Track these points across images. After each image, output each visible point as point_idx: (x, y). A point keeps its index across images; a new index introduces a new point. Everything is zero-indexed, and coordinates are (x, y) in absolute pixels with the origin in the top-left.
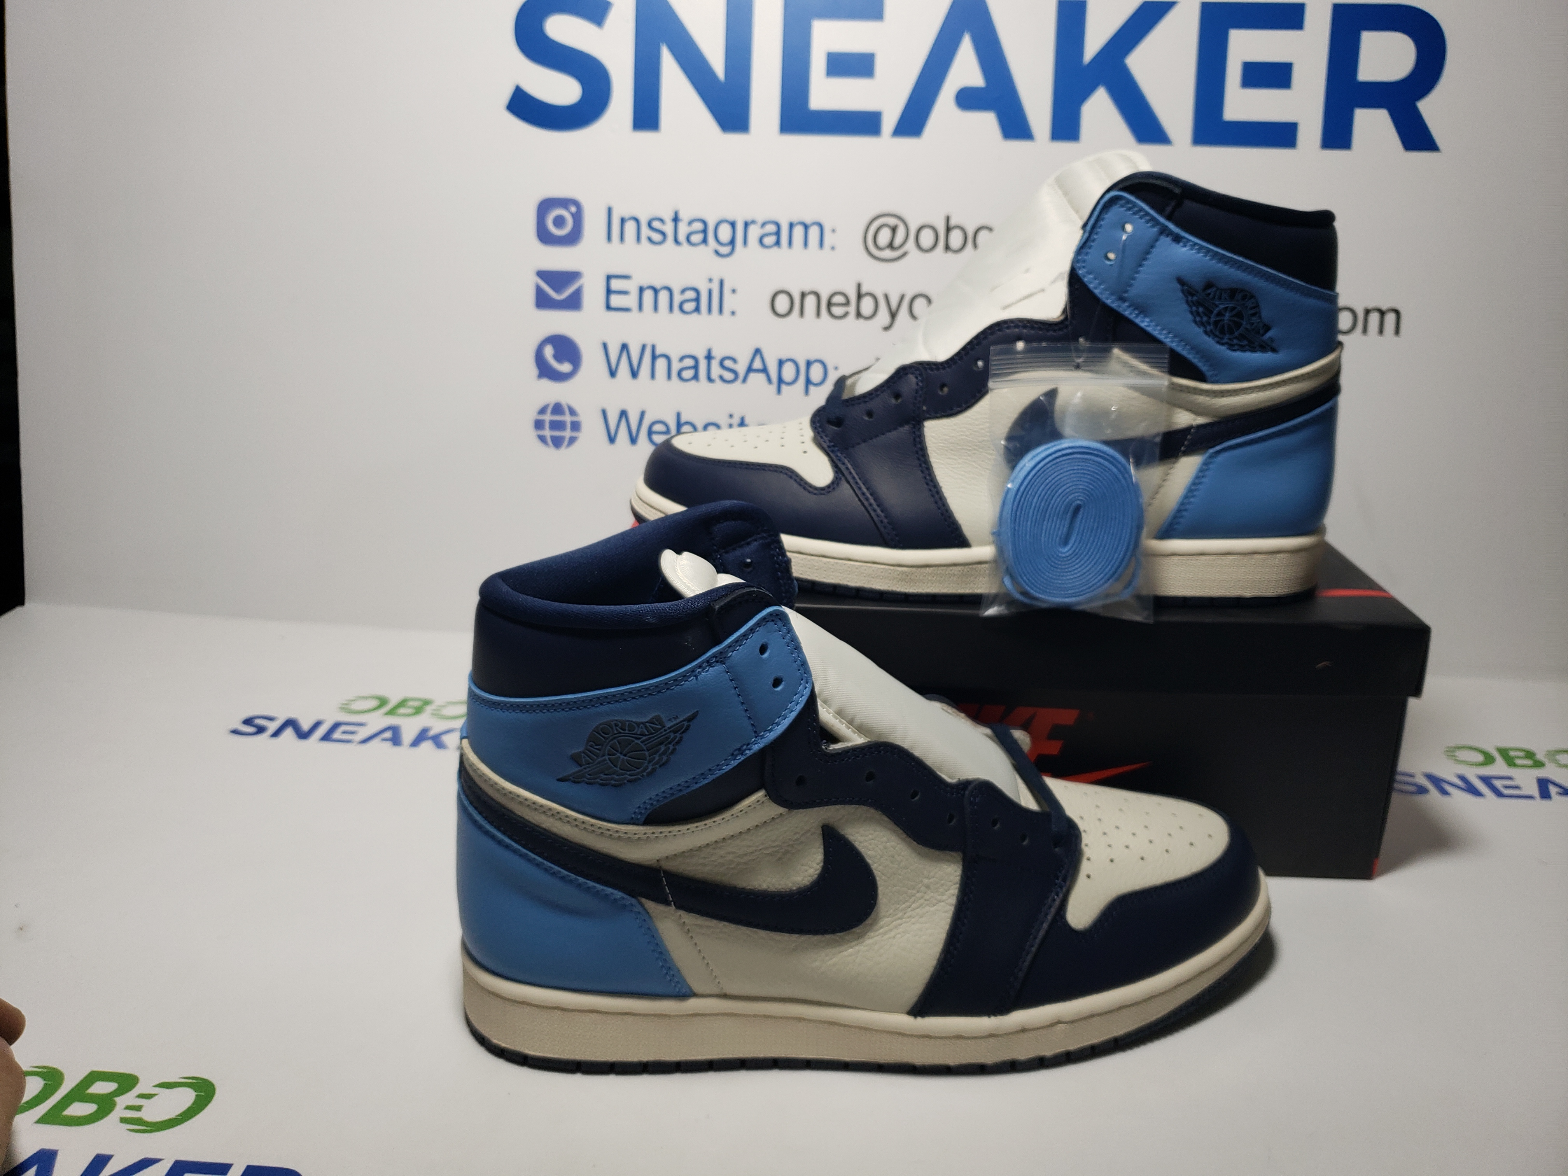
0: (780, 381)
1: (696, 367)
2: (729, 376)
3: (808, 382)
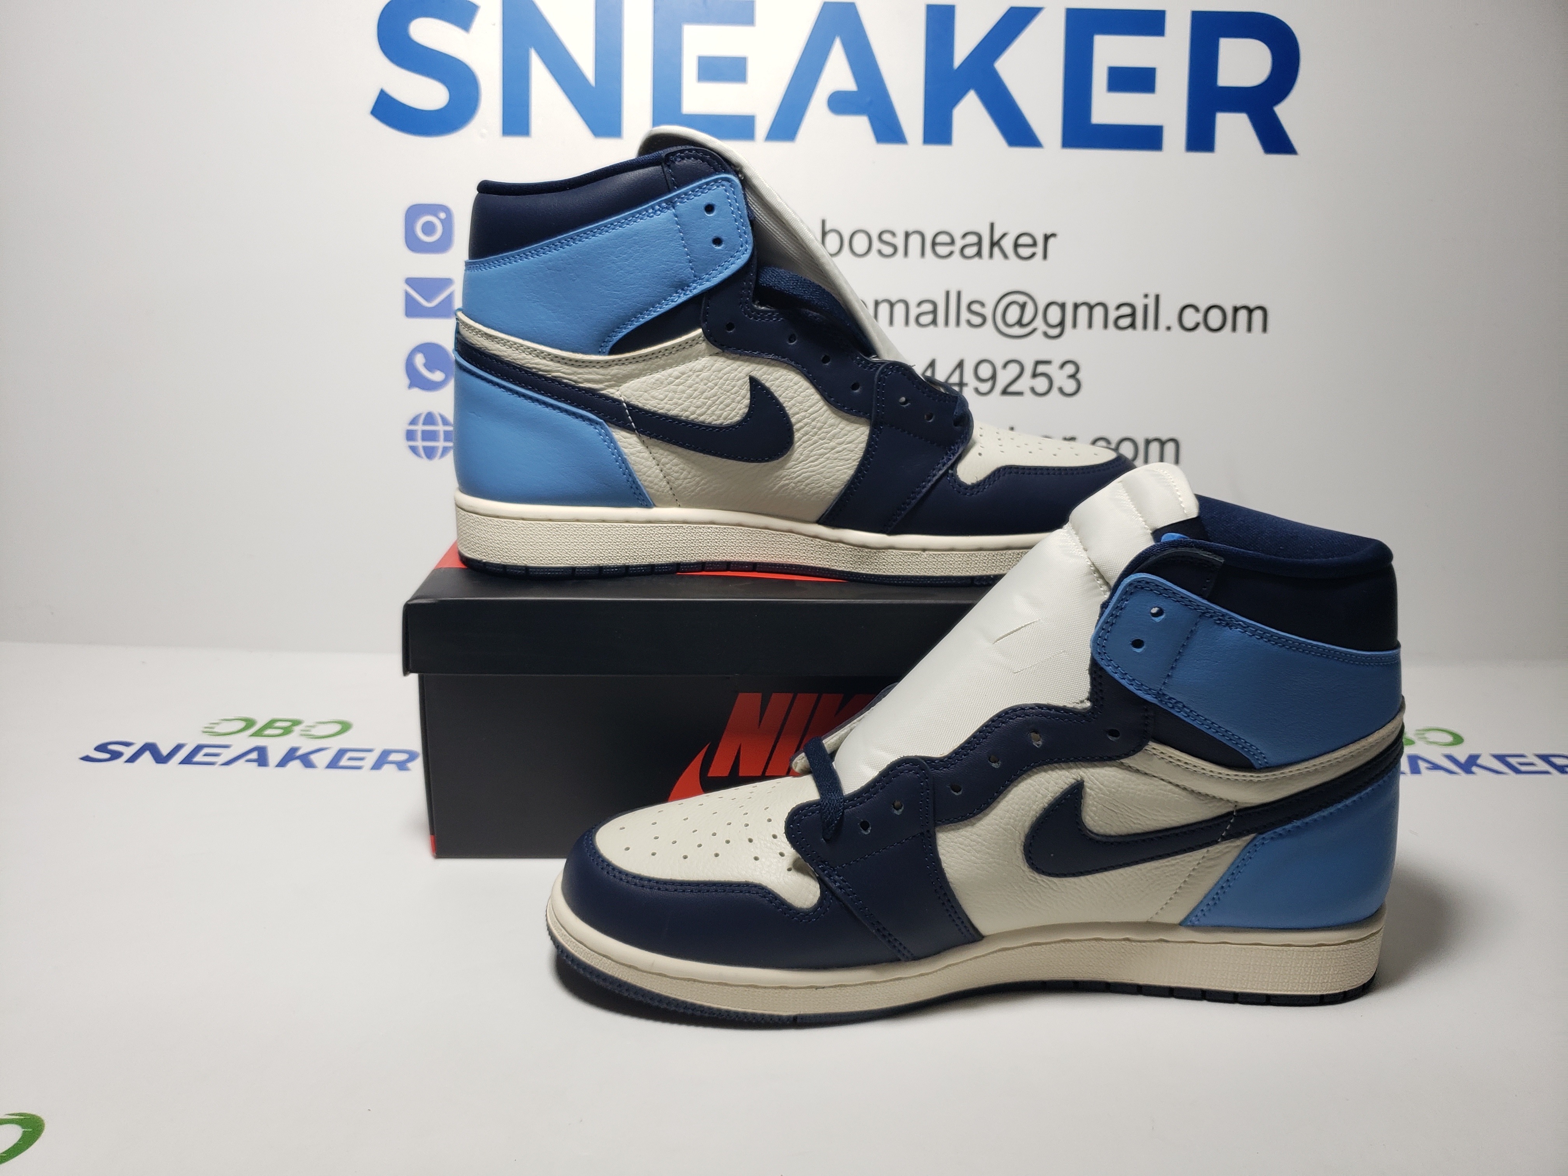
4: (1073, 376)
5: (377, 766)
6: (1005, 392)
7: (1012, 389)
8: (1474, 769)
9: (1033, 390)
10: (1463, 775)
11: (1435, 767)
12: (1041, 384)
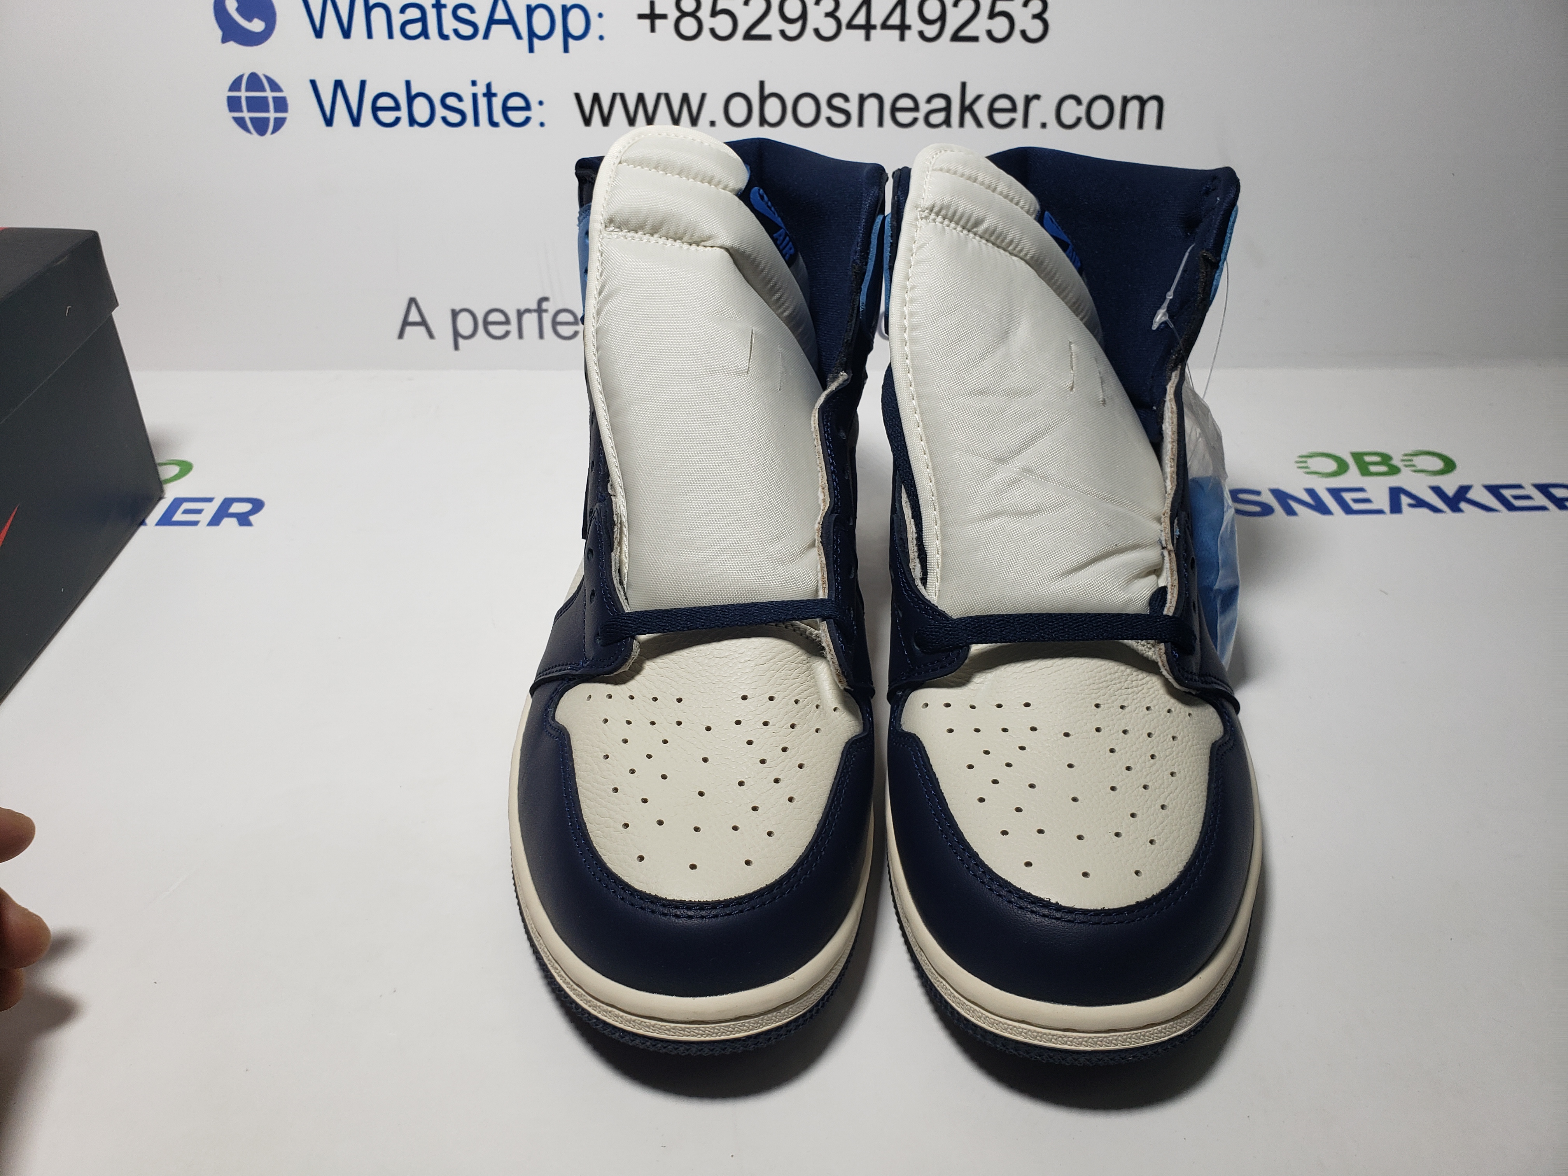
0: (532, 34)
1: (423, 19)
2: (467, 30)
3: (567, 34)
4: (1039, 16)
5: (215, 521)
6: (956, 37)
7: (964, 33)
8: (1463, 505)
9: (989, 33)
10: (1449, 514)
11: (1419, 503)
12: (1000, 26)
